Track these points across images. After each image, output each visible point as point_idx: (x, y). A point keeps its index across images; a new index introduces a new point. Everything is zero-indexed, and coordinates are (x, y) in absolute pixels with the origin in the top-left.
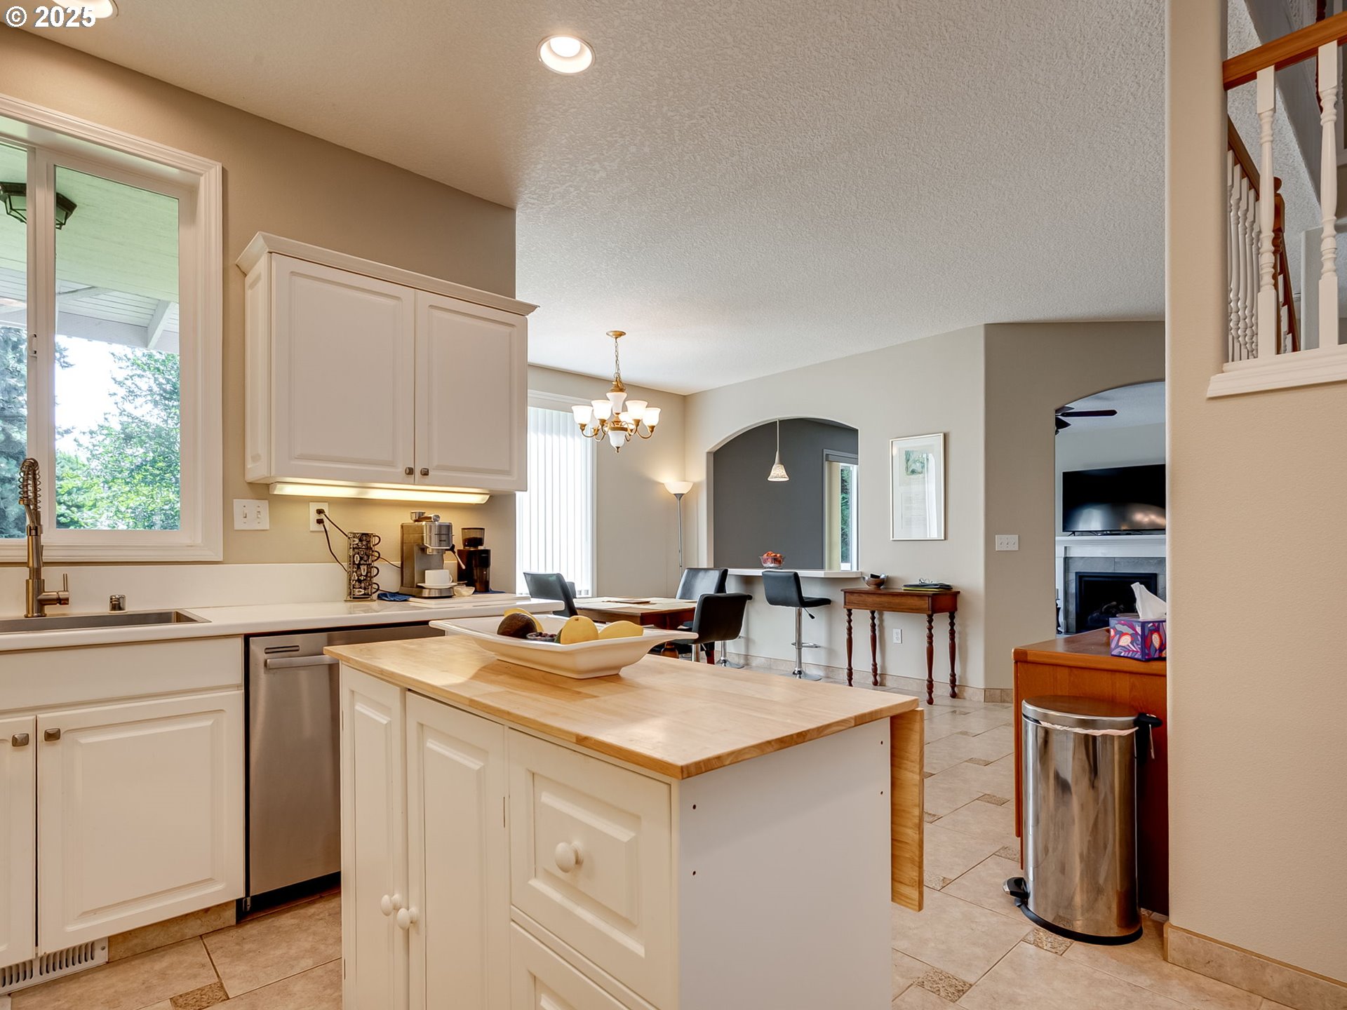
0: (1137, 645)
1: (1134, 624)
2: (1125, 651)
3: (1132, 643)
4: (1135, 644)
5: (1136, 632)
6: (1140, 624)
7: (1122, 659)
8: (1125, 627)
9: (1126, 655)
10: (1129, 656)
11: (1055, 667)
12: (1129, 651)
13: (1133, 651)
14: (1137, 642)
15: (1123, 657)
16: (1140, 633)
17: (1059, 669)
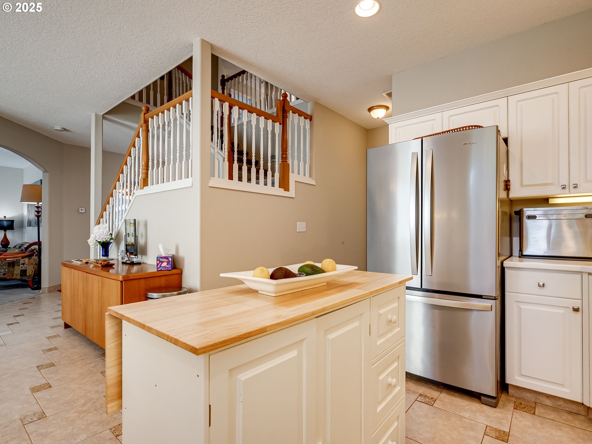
0: (170, 265)
1: (168, 258)
2: (164, 268)
3: (167, 265)
4: (169, 265)
5: (169, 260)
6: (171, 257)
7: (163, 271)
8: (165, 259)
9: (164, 269)
10: (166, 269)
11: (139, 280)
12: (166, 268)
13: (168, 267)
14: (170, 264)
15: (163, 270)
16: (171, 260)
17: (141, 280)
